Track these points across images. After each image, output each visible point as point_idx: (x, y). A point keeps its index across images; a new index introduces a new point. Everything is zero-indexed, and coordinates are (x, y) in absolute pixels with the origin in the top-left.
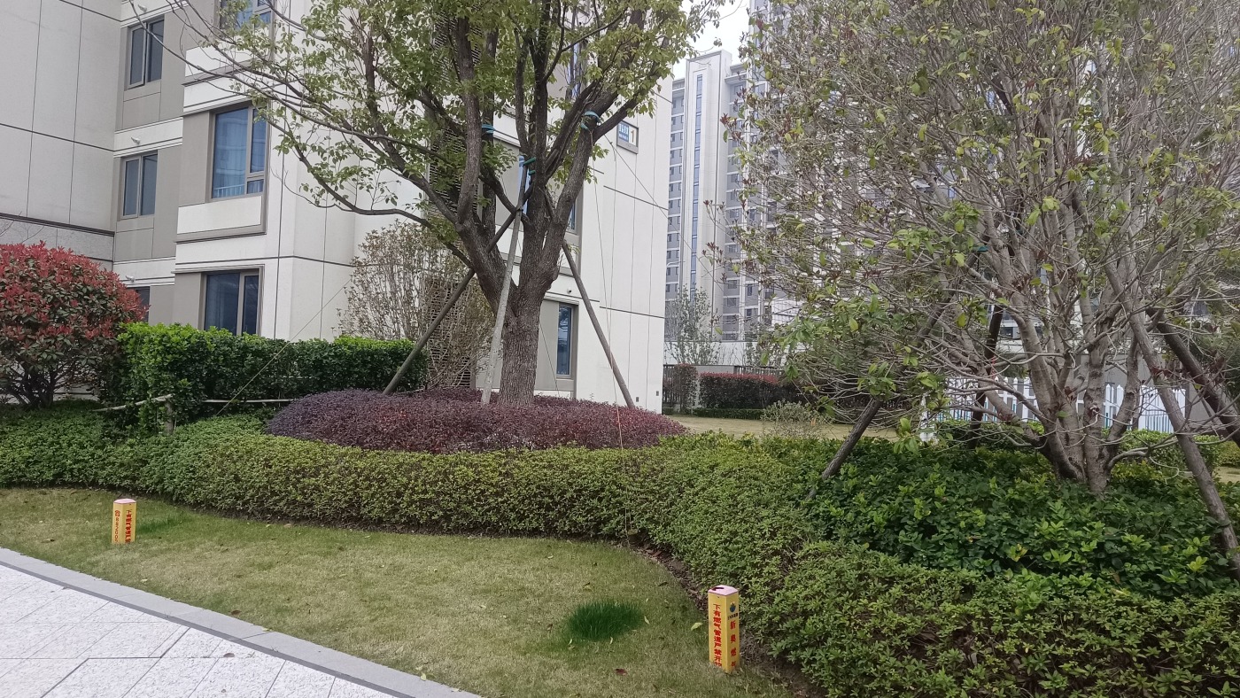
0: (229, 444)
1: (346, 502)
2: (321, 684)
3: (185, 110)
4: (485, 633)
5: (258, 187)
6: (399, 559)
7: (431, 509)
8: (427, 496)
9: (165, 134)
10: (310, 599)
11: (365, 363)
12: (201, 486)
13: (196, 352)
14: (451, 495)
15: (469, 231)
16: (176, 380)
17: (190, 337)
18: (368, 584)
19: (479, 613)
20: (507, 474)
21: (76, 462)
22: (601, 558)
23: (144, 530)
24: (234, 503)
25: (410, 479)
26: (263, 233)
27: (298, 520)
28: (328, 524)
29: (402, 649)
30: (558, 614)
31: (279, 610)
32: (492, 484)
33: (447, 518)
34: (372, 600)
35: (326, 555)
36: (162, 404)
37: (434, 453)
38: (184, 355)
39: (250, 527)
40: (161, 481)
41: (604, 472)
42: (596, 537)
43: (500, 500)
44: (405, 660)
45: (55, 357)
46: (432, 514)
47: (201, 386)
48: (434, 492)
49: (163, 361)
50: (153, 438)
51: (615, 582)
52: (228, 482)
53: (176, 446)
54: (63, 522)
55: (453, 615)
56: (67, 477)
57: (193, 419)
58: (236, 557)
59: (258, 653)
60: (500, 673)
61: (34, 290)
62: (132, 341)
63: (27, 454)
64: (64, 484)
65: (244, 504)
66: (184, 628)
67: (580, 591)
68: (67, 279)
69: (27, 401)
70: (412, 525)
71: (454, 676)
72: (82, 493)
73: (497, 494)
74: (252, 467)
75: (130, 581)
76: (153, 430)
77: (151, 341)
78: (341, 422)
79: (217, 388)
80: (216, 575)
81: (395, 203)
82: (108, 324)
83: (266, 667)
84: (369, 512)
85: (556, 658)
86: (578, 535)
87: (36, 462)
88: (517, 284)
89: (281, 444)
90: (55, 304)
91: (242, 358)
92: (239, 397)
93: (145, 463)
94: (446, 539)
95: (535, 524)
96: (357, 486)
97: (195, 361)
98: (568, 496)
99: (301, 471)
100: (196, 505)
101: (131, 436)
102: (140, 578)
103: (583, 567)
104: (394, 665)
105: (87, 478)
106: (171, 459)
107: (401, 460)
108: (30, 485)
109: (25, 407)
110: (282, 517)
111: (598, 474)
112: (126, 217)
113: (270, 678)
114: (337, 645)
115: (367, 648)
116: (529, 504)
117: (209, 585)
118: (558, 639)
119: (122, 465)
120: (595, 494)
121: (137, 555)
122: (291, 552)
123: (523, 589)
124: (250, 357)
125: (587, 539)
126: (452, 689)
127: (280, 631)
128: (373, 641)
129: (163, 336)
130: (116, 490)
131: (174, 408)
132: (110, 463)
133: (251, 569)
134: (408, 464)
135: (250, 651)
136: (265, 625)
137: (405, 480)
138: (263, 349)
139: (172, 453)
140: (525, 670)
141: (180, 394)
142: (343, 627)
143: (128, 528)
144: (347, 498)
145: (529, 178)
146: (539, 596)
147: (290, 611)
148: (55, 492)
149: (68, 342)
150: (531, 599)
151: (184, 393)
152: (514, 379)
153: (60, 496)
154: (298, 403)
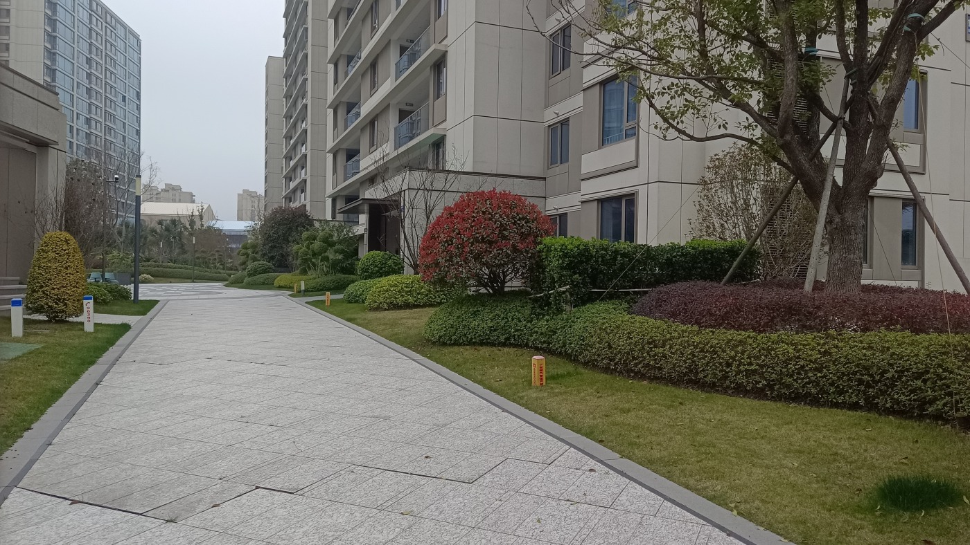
0: (605, 321)
1: (686, 368)
2: (653, 502)
3: (584, 85)
4: (793, 486)
5: (633, 133)
6: (726, 416)
7: (757, 378)
8: (752, 367)
9: (573, 105)
10: (654, 438)
11: (706, 260)
12: (587, 350)
13: (584, 255)
14: (773, 368)
15: (790, 143)
16: (572, 276)
17: (579, 245)
18: (698, 433)
19: (791, 469)
20: (826, 353)
21: (517, 331)
22: (924, 435)
23: (552, 378)
24: (609, 363)
25: (737, 352)
26: (637, 167)
27: (653, 379)
28: (674, 384)
29: (719, 487)
30: (869, 481)
31: (631, 444)
32: (811, 361)
33: (771, 387)
34: (701, 445)
35: (670, 407)
36: (564, 292)
37: (760, 332)
38: (576, 258)
39: (619, 382)
40: (564, 346)
41: (928, 356)
42: (921, 417)
43: (819, 375)
44: (721, 496)
45: (502, 262)
46: (758, 383)
47: (588, 280)
48: (757, 364)
49: (563, 263)
50: (560, 316)
51: (937, 460)
52: (604, 348)
53: (573, 322)
54: (508, 369)
55: (767, 467)
56: (512, 341)
57: (584, 303)
58: (606, 402)
59: (612, 472)
60: (804, 522)
61: (490, 219)
62: (545, 250)
63: (490, 325)
64: (511, 345)
65: (616, 364)
66: (567, 447)
67: (895, 464)
68: (508, 211)
69: (491, 291)
70: (740, 390)
71: (762, 517)
72: (520, 351)
73: (816, 369)
74: (619, 338)
75: (539, 411)
76: (560, 311)
77: (556, 249)
78: (683, 306)
79: (599, 281)
80: (592, 413)
81: (726, 128)
82: (531, 238)
83: (616, 483)
84: (705, 377)
85: (861, 519)
86: (900, 412)
87: (495, 330)
88: (841, 184)
89: (640, 322)
90: (503, 228)
91: (615, 259)
92: (614, 287)
93: (555, 333)
94: (770, 405)
95: (854, 399)
96: (694, 356)
97: (582, 262)
98: (889, 375)
99: (652, 342)
100: (586, 364)
101: (548, 314)
102: (546, 409)
103: (903, 442)
104: (712, 499)
105: (523, 341)
106: (570, 330)
107: (730, 337)
108: (493, 344)
109: (489, 295)
110: (640, 376)
111: (921, 356)
112: (552, 166)
113: (617, 491)
114: (669, 476)
115: (692, 482)
116: (849, 380)
117: (587, 420)
118: (865, 503)
119: (542, 334)
120: (918, 376)
121: (546, 394)
122: (645, 403)
123: (836, 454)
124: (619, 258)
125: (911, 417)
126: (759, 527)
127: (629, 459)
128: (698, 477)
129: (563, 245)
130: (538, 350)
131: (571, 295)
132: (535, 332)
133: (615, 411)
134: (736, 340)
135: (607, 469)
136: (620, 452)
137: (733, 353)
138: (628, 251)
139: (571, 327)
140: (829, 525)
141: (575, 285)
142: (675, 462)
143: (541, 376)
144: (687, 365)
145: (851, 88)
146: (851, 463)
147: (638, 445)
148: (506, 349)
149: (509, 252)
150: (842, 464)
151: (577, 285)
152: (840, 270)
153: (508, 353)
154: (654, 292)
